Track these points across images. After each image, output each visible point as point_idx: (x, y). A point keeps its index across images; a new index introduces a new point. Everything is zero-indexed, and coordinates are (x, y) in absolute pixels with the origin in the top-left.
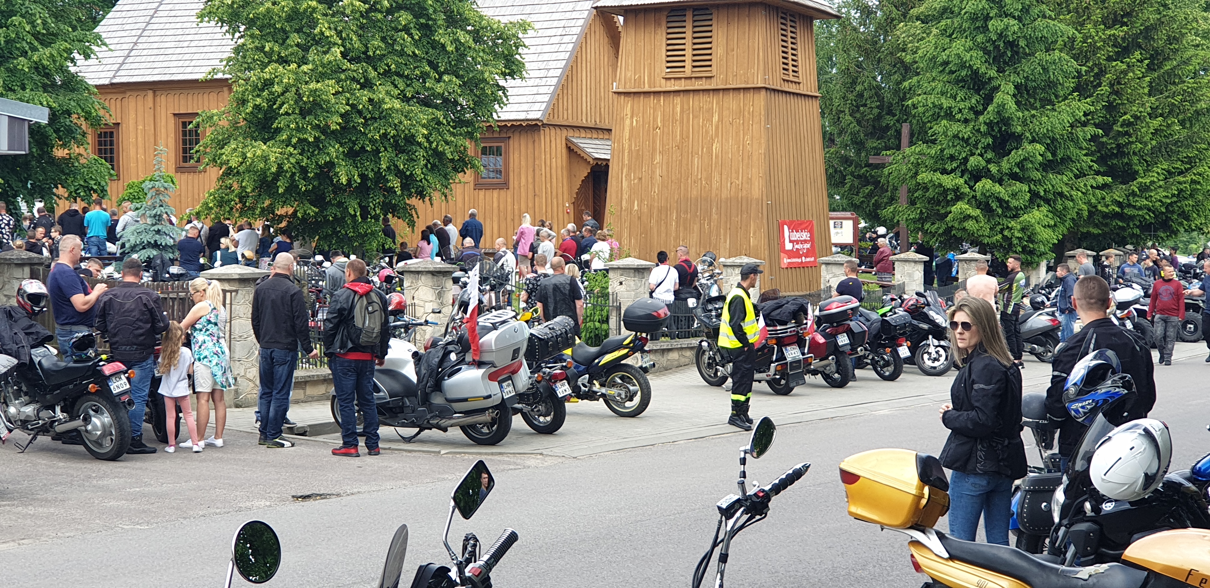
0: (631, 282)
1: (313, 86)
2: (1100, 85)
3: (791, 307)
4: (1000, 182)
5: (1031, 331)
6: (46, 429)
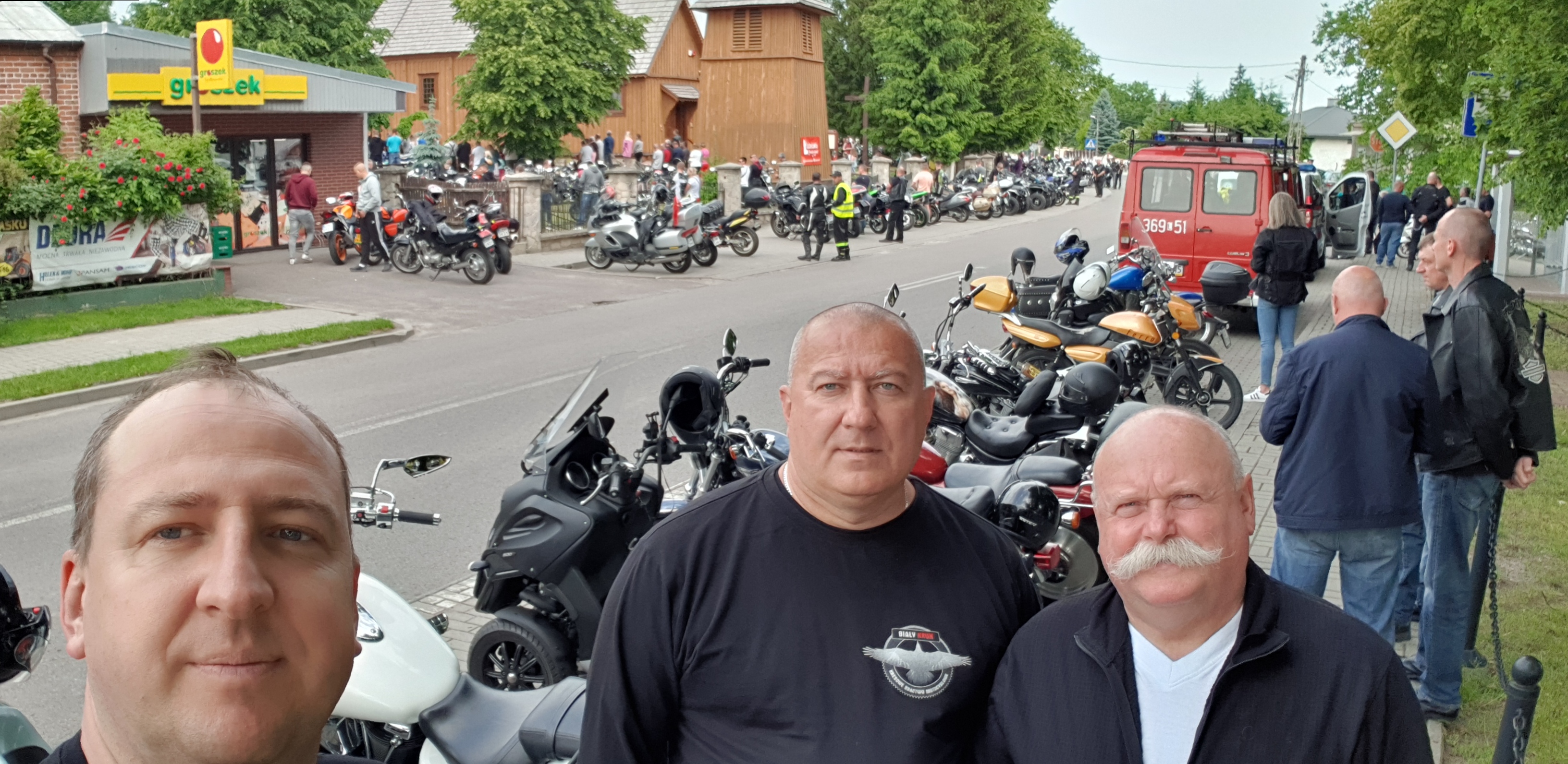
0: (731, 177)
1: (525, 59)
2: (983, 58)
4: (930, 115)
5: (953, 204)
6: (446, 268)
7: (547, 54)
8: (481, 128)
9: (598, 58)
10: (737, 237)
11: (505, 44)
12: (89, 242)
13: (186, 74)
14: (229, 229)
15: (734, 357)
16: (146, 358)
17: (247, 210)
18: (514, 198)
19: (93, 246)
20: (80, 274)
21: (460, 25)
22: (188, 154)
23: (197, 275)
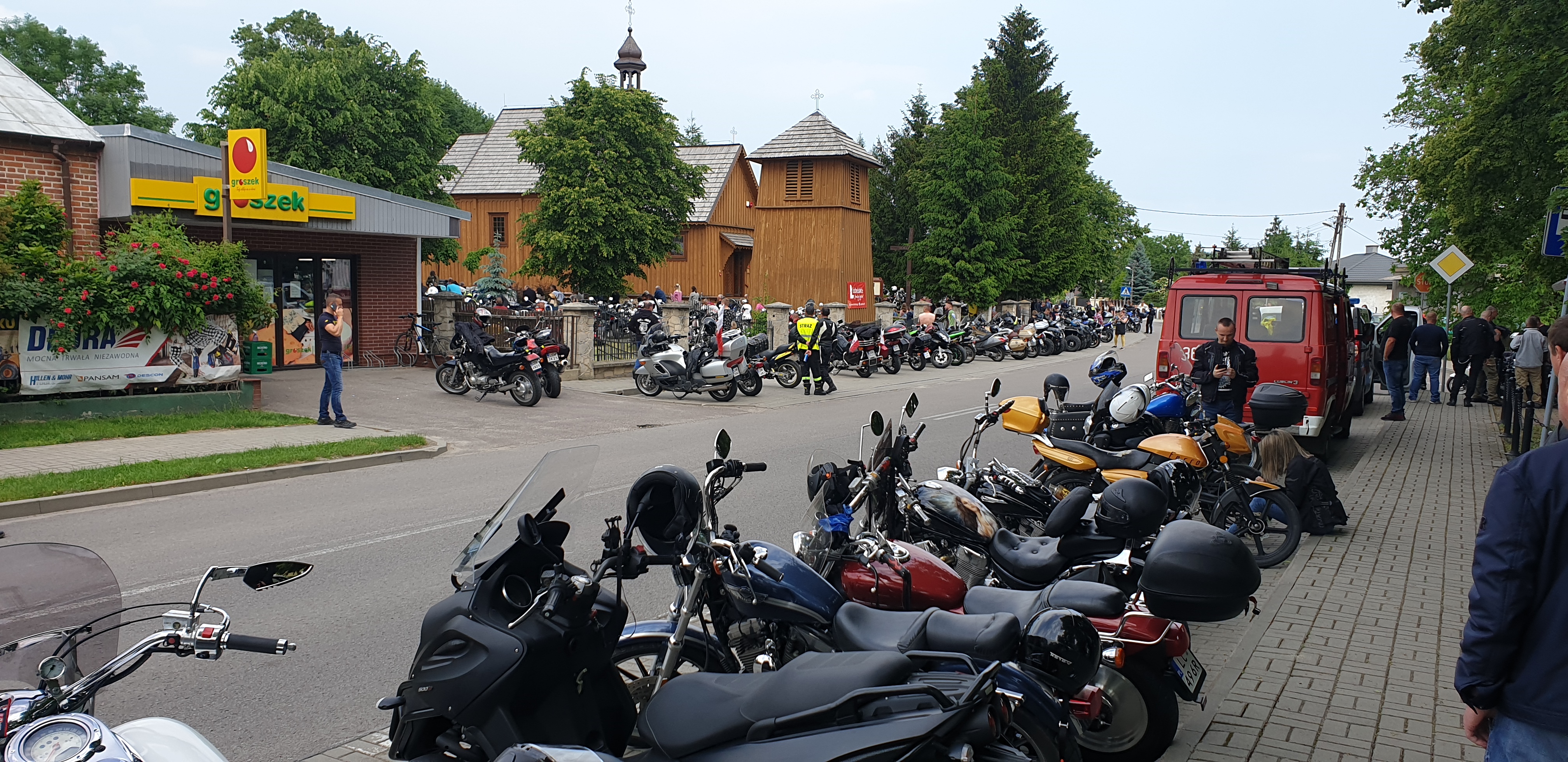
0: (780, 315)
1: (588, 200)
2: (1022, 208)
3: (873, 330)
4: (969, 262)
5: (990, 345)
6: (493, 389)
7: (610, 197)
8: (545, 264)
9: (659, 203)
10: (782, 371)
11: (569, 185)
12: (95, 347)
13: (217, 185)
14: (269, 344)
15: (725, 461)
16: (138, 467)
17: (289, 327)
18: (567, 327)
19: (99, 351)
20: (81, 379)
21: (526, 165)
22: (216, 263)
23: (222, 387)
